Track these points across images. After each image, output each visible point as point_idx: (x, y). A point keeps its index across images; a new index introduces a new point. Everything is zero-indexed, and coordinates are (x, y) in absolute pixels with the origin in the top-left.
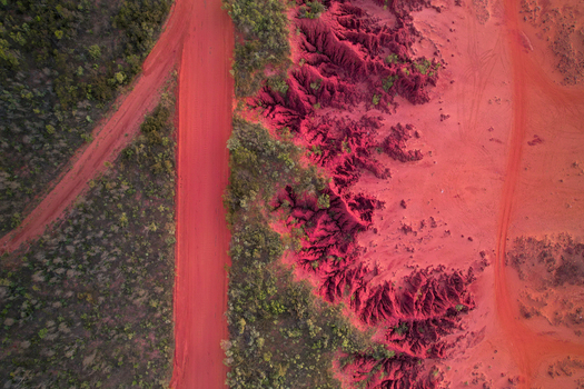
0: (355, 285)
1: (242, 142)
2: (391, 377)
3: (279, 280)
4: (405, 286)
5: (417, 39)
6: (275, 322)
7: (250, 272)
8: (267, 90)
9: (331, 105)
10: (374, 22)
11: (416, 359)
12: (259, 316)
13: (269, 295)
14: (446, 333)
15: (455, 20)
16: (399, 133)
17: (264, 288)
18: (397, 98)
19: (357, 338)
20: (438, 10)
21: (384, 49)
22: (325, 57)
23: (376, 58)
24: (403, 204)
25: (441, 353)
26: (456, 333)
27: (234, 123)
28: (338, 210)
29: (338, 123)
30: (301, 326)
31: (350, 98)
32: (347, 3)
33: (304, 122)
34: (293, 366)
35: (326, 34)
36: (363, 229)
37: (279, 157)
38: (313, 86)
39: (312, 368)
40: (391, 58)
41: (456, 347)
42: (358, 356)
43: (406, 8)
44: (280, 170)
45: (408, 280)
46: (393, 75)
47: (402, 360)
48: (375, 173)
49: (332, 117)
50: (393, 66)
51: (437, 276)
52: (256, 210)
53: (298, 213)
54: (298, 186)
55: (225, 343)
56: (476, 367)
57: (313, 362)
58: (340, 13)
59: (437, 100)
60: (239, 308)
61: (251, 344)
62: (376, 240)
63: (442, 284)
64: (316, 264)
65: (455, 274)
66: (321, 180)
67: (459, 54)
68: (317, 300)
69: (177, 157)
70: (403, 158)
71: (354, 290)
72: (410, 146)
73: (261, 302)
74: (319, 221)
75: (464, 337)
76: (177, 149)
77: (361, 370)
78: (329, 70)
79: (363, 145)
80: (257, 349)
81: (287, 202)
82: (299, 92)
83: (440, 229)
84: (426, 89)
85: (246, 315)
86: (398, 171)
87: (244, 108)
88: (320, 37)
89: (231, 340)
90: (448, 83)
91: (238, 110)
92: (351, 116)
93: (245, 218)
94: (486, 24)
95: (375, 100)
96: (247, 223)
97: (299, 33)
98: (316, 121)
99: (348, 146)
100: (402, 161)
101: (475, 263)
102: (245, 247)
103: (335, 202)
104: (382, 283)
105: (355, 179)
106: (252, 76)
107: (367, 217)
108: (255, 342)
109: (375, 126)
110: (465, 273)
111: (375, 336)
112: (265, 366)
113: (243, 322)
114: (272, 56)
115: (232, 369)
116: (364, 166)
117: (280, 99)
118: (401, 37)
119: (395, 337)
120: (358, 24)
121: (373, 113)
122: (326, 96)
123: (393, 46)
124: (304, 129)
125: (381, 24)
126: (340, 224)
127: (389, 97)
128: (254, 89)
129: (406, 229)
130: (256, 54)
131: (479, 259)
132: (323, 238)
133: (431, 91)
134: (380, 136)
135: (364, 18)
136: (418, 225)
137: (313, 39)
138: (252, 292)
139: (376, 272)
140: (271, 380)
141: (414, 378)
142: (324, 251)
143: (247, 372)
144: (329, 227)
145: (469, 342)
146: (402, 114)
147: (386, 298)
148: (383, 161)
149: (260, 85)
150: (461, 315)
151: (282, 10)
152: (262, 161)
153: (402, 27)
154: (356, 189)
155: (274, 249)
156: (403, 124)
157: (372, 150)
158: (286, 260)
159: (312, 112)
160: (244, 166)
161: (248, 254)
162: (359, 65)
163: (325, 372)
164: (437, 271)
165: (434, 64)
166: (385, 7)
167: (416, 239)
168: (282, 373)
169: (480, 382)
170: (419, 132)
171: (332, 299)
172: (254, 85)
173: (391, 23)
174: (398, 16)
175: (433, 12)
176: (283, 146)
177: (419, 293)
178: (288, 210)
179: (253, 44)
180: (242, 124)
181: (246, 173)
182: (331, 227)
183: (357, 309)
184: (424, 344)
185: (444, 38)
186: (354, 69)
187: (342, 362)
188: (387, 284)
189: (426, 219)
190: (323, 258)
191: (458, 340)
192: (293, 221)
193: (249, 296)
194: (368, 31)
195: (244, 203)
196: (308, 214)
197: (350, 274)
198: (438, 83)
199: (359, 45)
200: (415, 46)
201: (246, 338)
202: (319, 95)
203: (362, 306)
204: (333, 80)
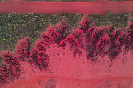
0: (46, 42)
1: (78, 16)
2: (25, 51)
3: (47, 25)
4: (45, 54)
5: (102, 57)
6: (37, 24)
7: (49, 18)
8: (90, 22)
9: (87, 37)
10: (106, 47)
11: (29, 57)
12: (39, 20)
13: (43, 22)
14: (35, 64)
15: (106, 66)
16: (80, 53)
17: (45, 21)
18: (88, 52)
19: (34, 43)
20: (108, 62)
21: (99, 49)
22: (97, 36)
23: (97, 47)
24: (64, 54)
25: (30, 63)
26: (35, 66)
27: (82, 15)
28: (63, 39)
29: (82, 39)
30: (36, 30)
31: (88, 42)
32: (110, 40)
33: (83, 31)
34: (27, 28)
35: (103, 35)
36: (58, 44)
37: (75, 24)
38: (91, 33)
39: (27, 32)
40: (97, 51)
41: (31, 66)
42: (29, 43)
43: (109, 54)
44: (72, 25)
45: (47, 55)
46: (93, 51)
47: (29, 53)
48: (71, 47)
49: (84, 38)
50: (96, 51)
51: (48, 62)
52: (62, 19)
53: (62, 29)
54: (68, 29)
55: (32, 13)
56: (27, 71)
57: (28, 33)
58: (108, 39)
59: (88, 62)
60: (40, 16)
61: (32, 18)
62: (56, 48)
63: (46, 63)
64: (50, 33)
65: (48, 66)
66: (69, 34)
67: (99, 67)
68: (42, 33)
69: (74, 2)
70: (75, 54)
71: (45, 42)
72: (77, 56)
73: (42, 21)
74: (60, 34)
75: (34, 68)
76: (76, 2)
77: (26, 44)
78: (94, 37)
79: (77, 44)
80: (31, 20)
81: (64, 26)
82: (89, 29)
83: (58, 62)
84: (90, 59)
85: (39, 17)
86: (72, 53)
87: (86, 17)
88: (102, 34)
89: (33, 14)
90: (92, 64)
91: (85, 15)
92: (84, 42)
93: (61, 17)
94: (105, 73)
95: (88, 47)
96: (60, 17)
97: (103, 29)
98: (83, 34)
99: (77, 41)
100: (74, 54)
101: (51, 71)
102: (54, 17)
103: (64, 38)
104: (46, 49)
105: (70, 43)
106: (93, 18)
107: (61, 46)
108: (32, 19)
109: (82, 47)
110: (48, 68)
111: (34, 47)
112: (27, 22)
113: (37, 16)
114: (97, 23)
115: (26, 14)
116: (73, 45)
117: (88, 25)
118: (102, 53)
119: (34, 52)
120: (105, 43)
121: (85, 47)
122: (89, 36)
123: (100, 51)
124: (81, 31)
125: (105, 49)
126: (59, 39)
127: (88, 50)
128: (90, 19)
129: (58, 55)
130: (98, 19)
131: (52, 72)
132: (56, 35)
133: (90, 60)
134: (80, 49)
135: (107, 45)
136: (59, 58)
137: (101, 33)
138: (44, 19)
139: (49, 48)
140: (24, 23)
141: (24, 57)
142: (53, 36)
143: (26, 18)
144: (59, 36)
145: (33, 69)
146: (85, 53)
147: (43, 50)
148: (74, 49)
149: (91, 20)
150: (39, 68)
151: (108, 25)
152: (74, 21)
153: (105, 53)
154: (67, 43)
155: (54, 23)
156: (82, 54)
157: (76, 47)
158: (51, 26)
159: (85, 33)
160: (72, 16)
161: (53, 17)
162: (96, 43)
163: (26, 35)
164: (49, 62)
165: (96, 61)
166: (109, 50)
167: (56, 57)
168: (26, 25)
169: (24, 72)
170: (81, 58)
171: (42, 37)
172: (91, 19)
173: (105, 51)
174: (107, 53)
175: (108, 61)
176: (77, 25)
177: (44, 57)
178: (63, 27)
179: (100, 18)
180: (82, 16)
181: (71, 17)
182: (59, 37)
183: (40, 43)
184: (32, 59)
185: (102, 63)
186: (95, 42)
187: (28, 39)
188: (46, 50)
189: (61, 59)
190: (52, 35)
191: (33, 67)
192: (60, 28)
193: (43, 18)
194: (103, 46)
195: (64, 16)
196: (62, 32)
197: (48, 42)
198: (92, 62)
199: (100, 43)
200: (100, 56)
201: (34, 17)
202: (89, 34)
203: (41, 44)
204: (92, 37)
